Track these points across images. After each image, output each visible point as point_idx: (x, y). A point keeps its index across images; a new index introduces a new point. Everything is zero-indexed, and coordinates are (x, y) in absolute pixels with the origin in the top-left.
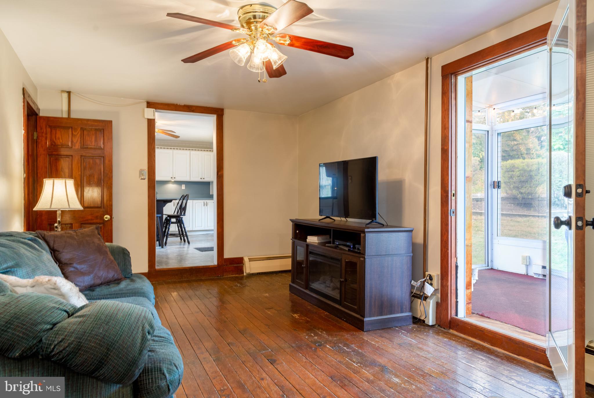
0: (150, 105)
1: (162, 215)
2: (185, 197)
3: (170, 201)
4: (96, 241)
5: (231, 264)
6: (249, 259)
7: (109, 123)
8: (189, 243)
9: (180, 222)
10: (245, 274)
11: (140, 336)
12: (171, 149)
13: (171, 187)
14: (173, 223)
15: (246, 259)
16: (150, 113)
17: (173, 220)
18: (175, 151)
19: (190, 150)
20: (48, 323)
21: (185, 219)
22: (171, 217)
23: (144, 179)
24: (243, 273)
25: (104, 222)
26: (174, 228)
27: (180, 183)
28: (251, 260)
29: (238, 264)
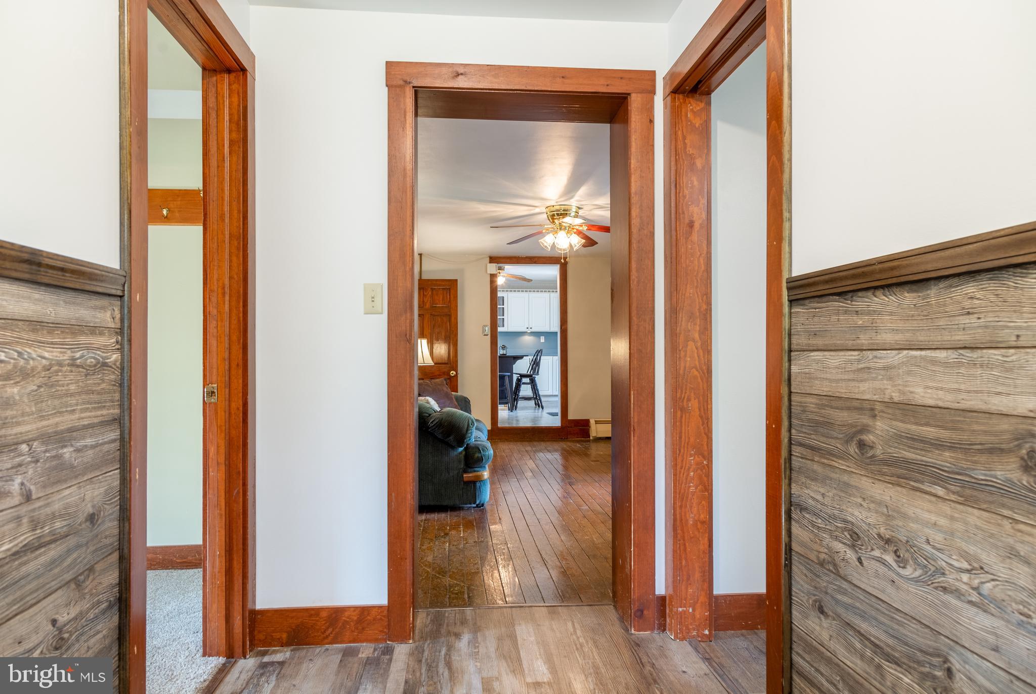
0: (493, 259)
1: (512, 373)
2: (539, 353)
3: (521, 357)
4: (445, 389)
5: (575, 426)
6: (595, 421)
7: (454, 283)
8: (543, 408)
9: (533, 383)
10: (591, 438)
11: (466, 424)
12: (527, 291)
13: (528, 339)
14: (524, 383)
15: (592, 422)
16: (492, 268)
17: (525, 380)
18: (532, 295)
19: (549, 291)
20: (427, 413)
21: (538, 378)
22: (522, 376)
23: (487, 335)
24: (590, 437)
25: (450, 378)
26: (526, 390)
27: (537, 334)
28: (597, 422)
29: (584, 426)
